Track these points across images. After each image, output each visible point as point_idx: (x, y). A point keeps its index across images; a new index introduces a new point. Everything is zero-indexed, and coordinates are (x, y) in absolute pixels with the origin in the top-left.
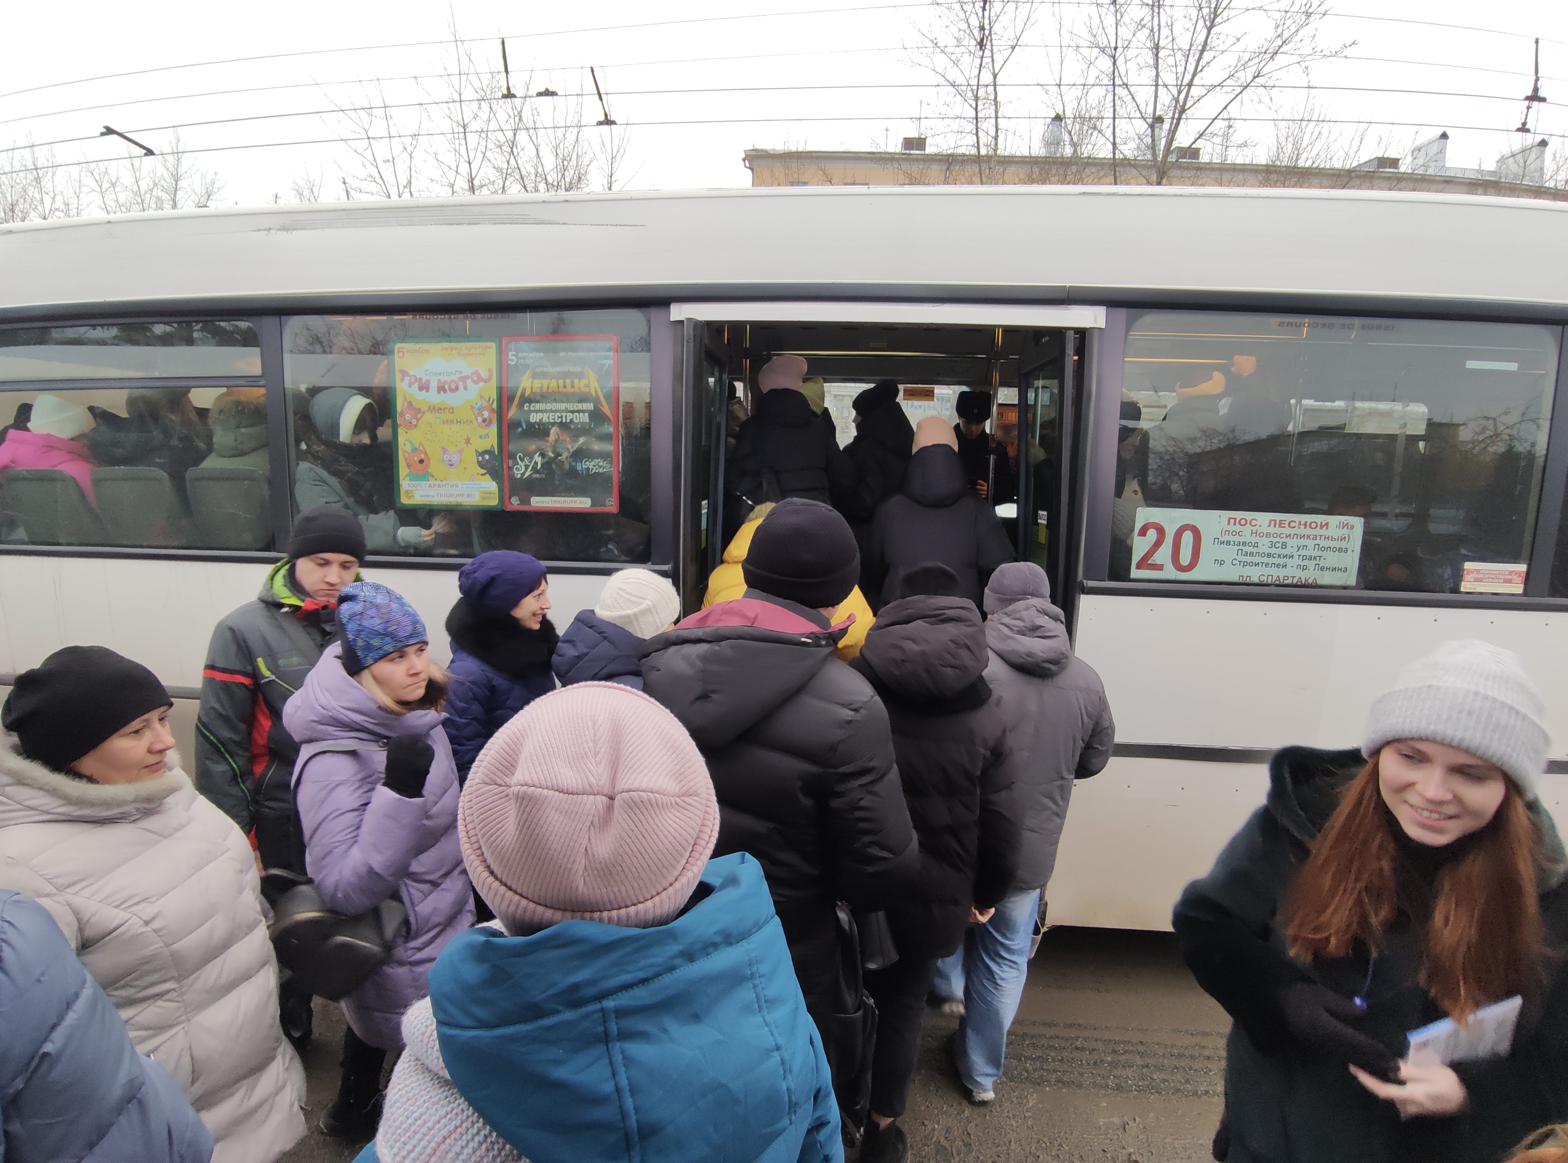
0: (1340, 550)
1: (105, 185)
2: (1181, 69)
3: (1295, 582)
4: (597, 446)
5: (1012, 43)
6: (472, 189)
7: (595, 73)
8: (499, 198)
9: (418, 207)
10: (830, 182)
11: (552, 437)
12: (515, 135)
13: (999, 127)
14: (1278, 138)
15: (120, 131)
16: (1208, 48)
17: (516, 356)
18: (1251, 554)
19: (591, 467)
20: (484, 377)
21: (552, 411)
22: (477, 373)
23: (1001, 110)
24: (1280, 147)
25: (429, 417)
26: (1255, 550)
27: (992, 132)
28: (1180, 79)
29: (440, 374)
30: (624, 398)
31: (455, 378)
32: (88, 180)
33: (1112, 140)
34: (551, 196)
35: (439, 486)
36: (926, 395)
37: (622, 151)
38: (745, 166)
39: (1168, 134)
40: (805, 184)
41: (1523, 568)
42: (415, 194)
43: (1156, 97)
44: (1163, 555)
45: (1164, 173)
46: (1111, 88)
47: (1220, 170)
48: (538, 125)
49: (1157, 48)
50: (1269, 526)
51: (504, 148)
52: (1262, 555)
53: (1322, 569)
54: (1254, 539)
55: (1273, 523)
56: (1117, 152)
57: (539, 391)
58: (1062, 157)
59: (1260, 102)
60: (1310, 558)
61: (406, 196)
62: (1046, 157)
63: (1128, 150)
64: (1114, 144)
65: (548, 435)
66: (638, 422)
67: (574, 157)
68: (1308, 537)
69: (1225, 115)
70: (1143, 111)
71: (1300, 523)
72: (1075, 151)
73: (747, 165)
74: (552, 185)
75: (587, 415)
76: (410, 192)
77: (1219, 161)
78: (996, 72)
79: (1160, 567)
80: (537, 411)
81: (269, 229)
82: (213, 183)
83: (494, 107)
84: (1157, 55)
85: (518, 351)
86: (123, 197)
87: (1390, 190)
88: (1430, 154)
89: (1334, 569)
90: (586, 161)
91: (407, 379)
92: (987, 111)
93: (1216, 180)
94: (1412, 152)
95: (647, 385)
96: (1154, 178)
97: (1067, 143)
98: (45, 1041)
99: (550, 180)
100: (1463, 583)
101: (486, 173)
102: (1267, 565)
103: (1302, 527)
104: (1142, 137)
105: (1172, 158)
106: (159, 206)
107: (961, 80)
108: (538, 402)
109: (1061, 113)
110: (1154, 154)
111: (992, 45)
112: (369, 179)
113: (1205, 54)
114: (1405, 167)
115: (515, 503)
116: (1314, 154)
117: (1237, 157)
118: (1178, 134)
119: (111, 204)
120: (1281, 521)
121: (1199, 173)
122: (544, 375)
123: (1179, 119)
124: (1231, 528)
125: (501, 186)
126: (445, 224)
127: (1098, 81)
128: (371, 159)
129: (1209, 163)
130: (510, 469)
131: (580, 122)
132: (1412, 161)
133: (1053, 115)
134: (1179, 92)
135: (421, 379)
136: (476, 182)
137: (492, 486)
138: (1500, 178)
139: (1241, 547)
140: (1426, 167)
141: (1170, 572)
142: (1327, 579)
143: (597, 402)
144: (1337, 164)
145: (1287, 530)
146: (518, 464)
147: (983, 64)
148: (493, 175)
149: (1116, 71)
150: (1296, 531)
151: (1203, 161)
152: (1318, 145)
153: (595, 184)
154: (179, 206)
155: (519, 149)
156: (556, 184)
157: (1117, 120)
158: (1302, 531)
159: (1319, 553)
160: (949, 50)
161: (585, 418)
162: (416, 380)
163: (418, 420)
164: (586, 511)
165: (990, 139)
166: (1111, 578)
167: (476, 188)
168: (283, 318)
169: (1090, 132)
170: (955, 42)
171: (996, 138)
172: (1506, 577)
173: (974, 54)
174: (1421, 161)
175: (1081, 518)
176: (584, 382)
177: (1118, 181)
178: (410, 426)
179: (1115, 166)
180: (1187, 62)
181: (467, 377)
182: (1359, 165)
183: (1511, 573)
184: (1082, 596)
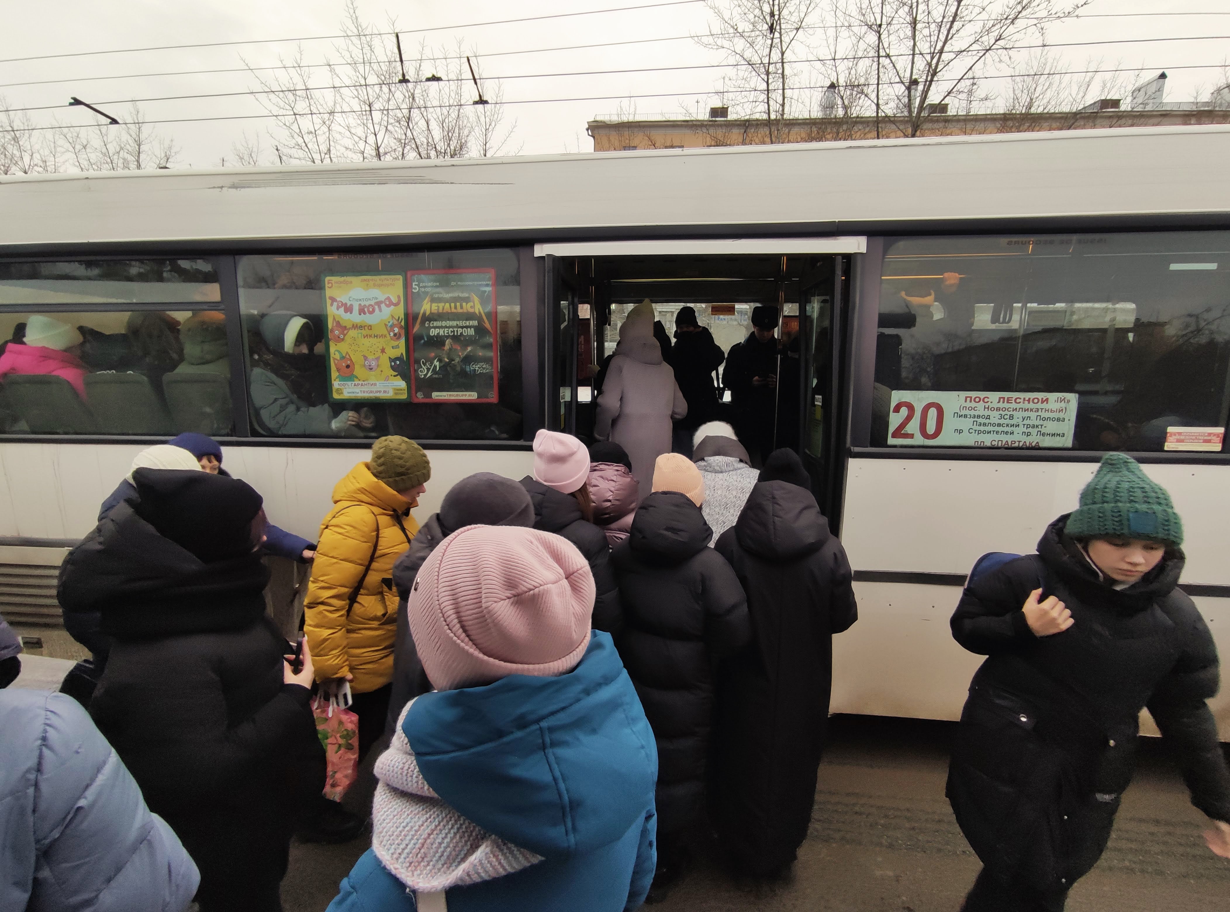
0: (1058, 420)
1: (78, 147)
2: (934, 38)
3: (1021, 444)
4: (481, 353)
5: (797, 26)
6: (379, 156)
7: (470, 62)
8: (400, 163)
9: (339, 170)
10: (654, 146)
11: (447, 347)
12: (410, 112)
13: (786, 96)
14: (1014, 90)
15: (87, 103)
16: (958, 18)
17: (418, 285)
18: (985, 424)
19: (477, 369)
20: (394, 302)
21: (446, 327)
22: (388, 298)
23: (787, 81)
24: (1016, 99)
25: (352, 333)
26: (987, 421)
27: (780, 100)
28: (934, 46)
29: (360, 300)
30: (500, 318)
31: (372, 303)
32: (61, 142)
33: (876, 102)
34: (440, 161)
35: (362, 385)
36: (730, 311)
37: (493, 124)
38: (589, 135)
39: (922, 94)
40: (635, 148)
41: (1221, 430)
42: (334, 160)
43: (913, 63)
44: (913, 427)
45: (918, 126)
46: (876, 59)
47: (965, 120)
48: (429, 104)
49: (914, 23)
50: (999, 402)
51: (402, 123)
52: (993, 425)
53: (1043, 435)
54: (986, 413)
55: (1002, 400)
56: (880, 111)
57: (436, 312)
58: (836, 118)
59: (1001, 61)
60: (1033, 426)
61: (327, 161)
62: (822, 119)
63: (889, 109)
64: (878, 105)
65: (444, 345)
66: (512, 335)
67: (457, 130)
68: (1031, 410)
69: (970, 74)
70: (902, 76)
71: (1024, 399)
72: (846, 113)
73: (590, 133)
74: (440, 152)
75: (473, 329)
76: (330, 157)
77: (965, 113)
78: (784, 50)
79: (911, 436)
80: (435, 328)
81: (222, 187)
82: (170, 148)
83: (393, 89)
84: (914, 28)
85: (420, 281)
86: (93, 157)
87: (1110, 127)
88: (1149, 93)
89: (1053, 435)
90: (466, 132)
91: (335, 304)
92: (777, 84)
93: (961, 129)
94: (1133, 93)
95: (517, 308)
96: (910, 131)
97: (840, 106)
98: (79, 798)
99: (438, 148)
100: (1166, 444)
101: (387, 142)
102: (997, 432)
103: (1026, 402)
104: (901, 98)
105: (924, 114)
106: (126, 166)
107: (756, 59)
108: (436, 320)
109: (835, 82)
110: (910, 111)
111: (780, 29)
112: (297, 147)
113: (955, 23)
114: (1125, 106)
115: (420, 397)
116: (1045, 101)
117: (978, 109)
118: (930, 93)
119: (84, 163)
120: (1008, 398)
121: (947, 124)
122: (440, 300)
123: (932, 81)
124: (968, 404)
125: (401, 153)
126: (361, 184)
127: (865, 53)
128: (298, 131)
129: (955, 116)
130: (416, 371)
131: (460, 101)
132: (1132, 101)
133: (828, 84)
134: (932, 58)
135: (346, 304)
136: (381, 150)
137: (403, 384)
138: (1214, 107)
139: (976, 419)
140: (1144, 104)
141: (919, 440)
142: (1047, 442)
143: (479, 319)
144: (1066, 109)
145: (1014, 405)
146: (422, 367)
147: (774, 44)
148: (394, 144)
149: (881, 44)
150: (1021, 405)
151: (951, 114)
152: (1048, 94)
153: (473, 152)
154: (142, 166)
155: (414, 124)
156: (443, 151)
157: (880, 86)
158: (1027, 405)
159: (1041, 422)
160: (746, 34)
161: (471, 332)
162: (342, 304)
163: (345, 335)
164: (473, 402)
165: (778, 105)
166: (872, 446)
167: (381, 155)
168: (237, 257)
169: (858, 96)
170: (751, 27)
171: (783, 105)
172: (1206, 438)
173: (766, 36)
174: (1140, 100)
175: (848, 400)
176: (471, 304)
177: (880, 136)
178: (339, 340)
179: (878, 124)
180: (939, 31)
181: (381, 302)
182: (1085, 108)
183: (1210, 434)
184: (850, 459)
